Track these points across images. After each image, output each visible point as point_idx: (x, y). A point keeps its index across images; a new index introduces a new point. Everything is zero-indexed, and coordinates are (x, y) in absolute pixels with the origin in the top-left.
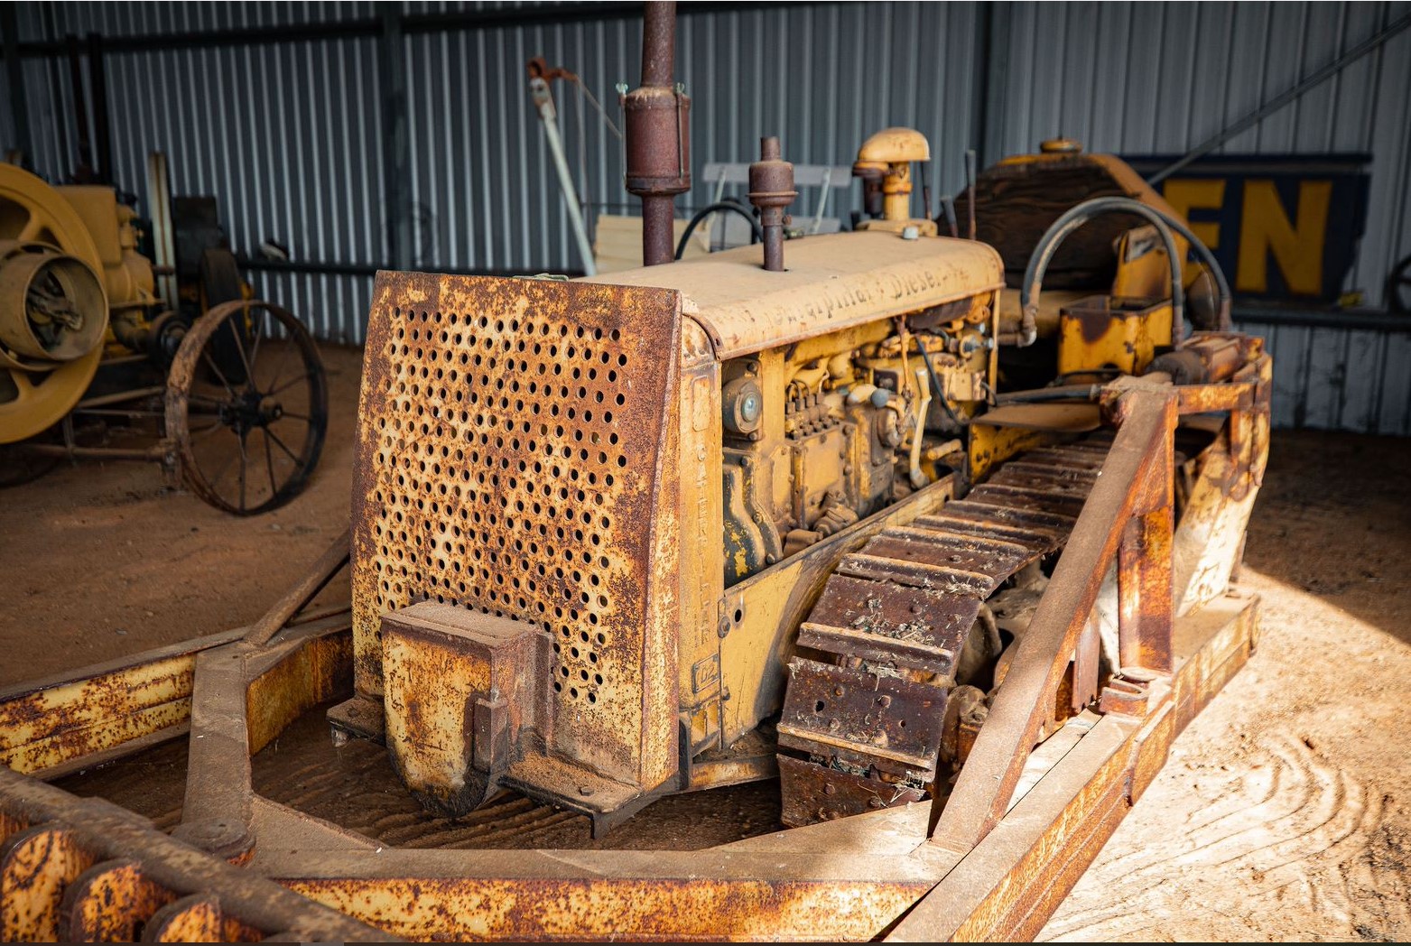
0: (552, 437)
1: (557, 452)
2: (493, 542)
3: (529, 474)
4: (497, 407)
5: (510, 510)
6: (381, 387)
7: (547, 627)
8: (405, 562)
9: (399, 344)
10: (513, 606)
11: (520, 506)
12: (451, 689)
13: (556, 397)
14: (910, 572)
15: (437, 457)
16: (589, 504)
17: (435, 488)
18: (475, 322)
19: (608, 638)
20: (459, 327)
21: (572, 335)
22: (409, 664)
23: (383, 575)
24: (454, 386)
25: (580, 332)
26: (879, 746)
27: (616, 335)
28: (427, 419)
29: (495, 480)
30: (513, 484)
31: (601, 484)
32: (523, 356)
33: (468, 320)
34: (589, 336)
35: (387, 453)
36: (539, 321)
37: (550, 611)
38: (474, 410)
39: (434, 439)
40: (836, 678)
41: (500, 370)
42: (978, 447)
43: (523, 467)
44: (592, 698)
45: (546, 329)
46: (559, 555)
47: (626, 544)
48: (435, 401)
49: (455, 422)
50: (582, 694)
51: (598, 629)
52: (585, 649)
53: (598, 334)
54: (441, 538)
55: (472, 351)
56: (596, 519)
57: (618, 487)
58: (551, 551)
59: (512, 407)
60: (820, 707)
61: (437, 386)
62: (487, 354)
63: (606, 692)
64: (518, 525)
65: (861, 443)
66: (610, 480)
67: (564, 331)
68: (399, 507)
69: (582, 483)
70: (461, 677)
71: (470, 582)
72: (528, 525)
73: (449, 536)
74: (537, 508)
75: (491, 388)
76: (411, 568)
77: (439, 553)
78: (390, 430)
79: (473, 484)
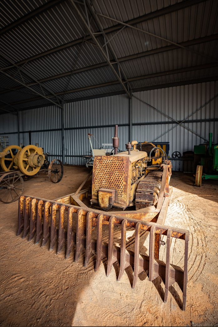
0: (116, 171)
1: (117, 172)
2: (110, 182)
3: (114, 175)
4: (110, 168)
5: (112, 178)
6: (96, 167)
7: (116, 190)
8: (99, 184)
9: (98, 163)
10: (112, 188)
11: (113, 178)
12: (107, 196)
13: (116, 167)
14: (146, 184)
15: (103, 174)
16: (121, 177)
17: (103, 177)
18: (107, 160)
19: (123, 191)
20: (105, 161)
21: (118, 161)
22: (102, 194)
23: (96, 186)
24: (105, 166)
25: (119, 161)
26: (147, 201)
27: (123, 161)
28: (101, 170)
29: (110, 176)
30: (112, 176)
31: (122, 175)
32: (112, 163)
33: (106, 160)
34: (120, 161)
35: (97, 173)
36: (114, 160)
37: (116, 188)
38: (107, 169)
39: (102, 172)
40: (141, 194)
41: (110, 165)
42: (146, 172)
43: (113, 174)
44: (121, 197)
45: (115, 161)
46: (117, 183)
47: (125, 181)
48: (102, 168)
49: (105, 170)
50: (120, 196)
51: (122, 190)
52: (120, 192)
53: (121, 161)
54: (103, 182)
55: (106, 163)
56: (122, 179)
57: (124, 176)
58: (116, 182)
59: (111, 168)
60: (140, 197)
61: (102, 167)
62: (108, 163)
63: (122, 196)
64: (113, 180)
65: (137, 171)
66: (123, 175)
67: (117, 161)
68: (98, 179)
69: (120, 175)
70: (108, 195)
71: (107, 186)
72: (114, 180)
73: (104, 181)
74: (115, 178)
75: (109, 167)
76: (100, 185)
77: (103, 183)
78: (97, 171)
79: (107, 176)
